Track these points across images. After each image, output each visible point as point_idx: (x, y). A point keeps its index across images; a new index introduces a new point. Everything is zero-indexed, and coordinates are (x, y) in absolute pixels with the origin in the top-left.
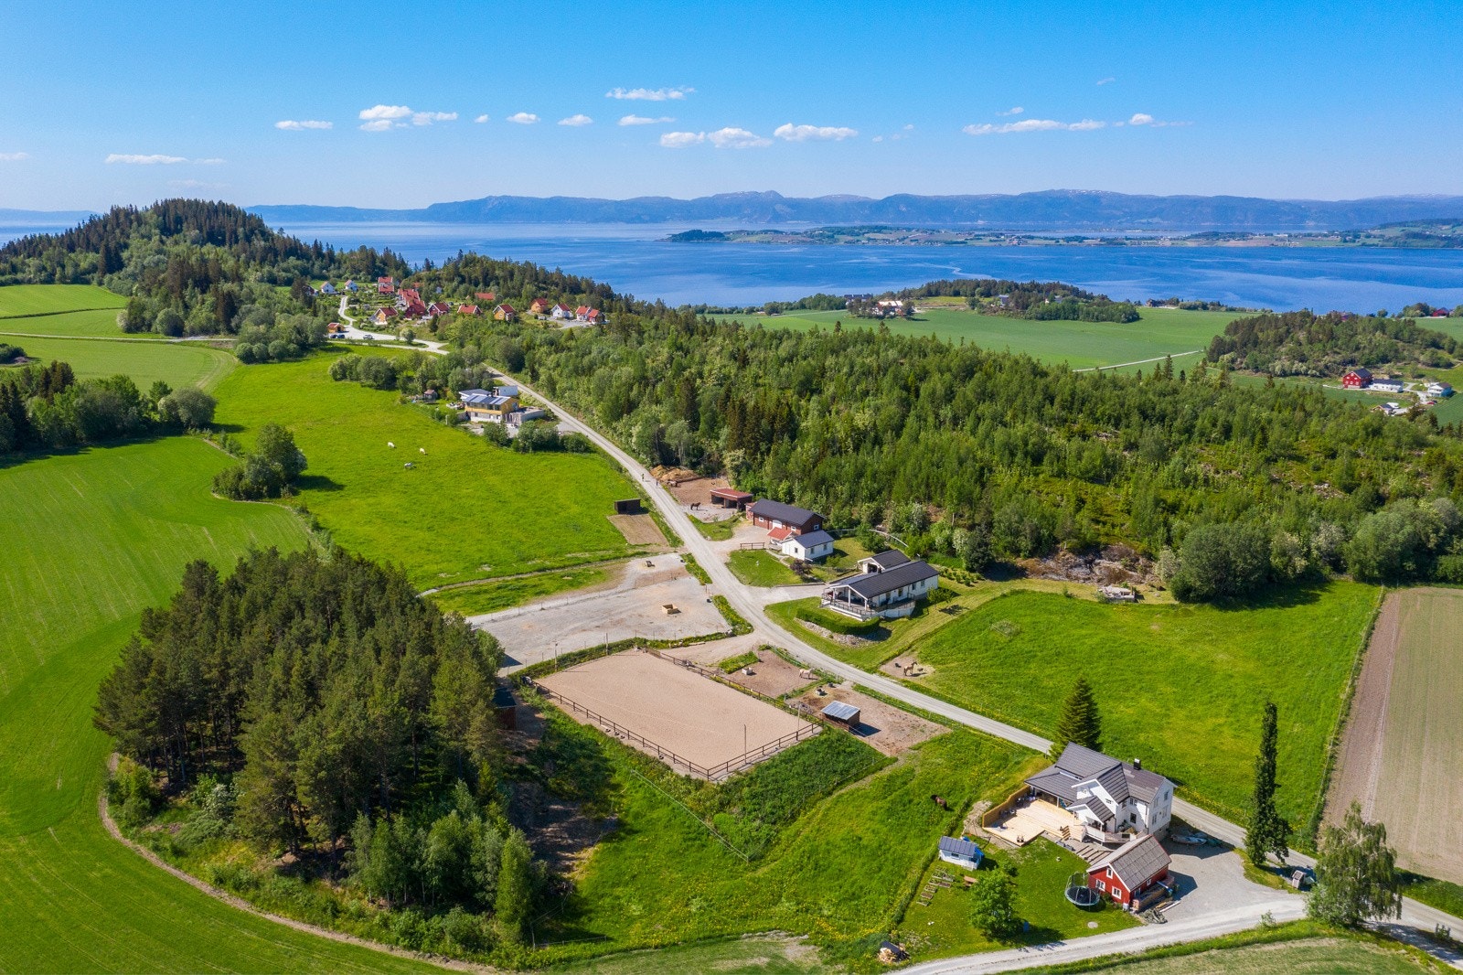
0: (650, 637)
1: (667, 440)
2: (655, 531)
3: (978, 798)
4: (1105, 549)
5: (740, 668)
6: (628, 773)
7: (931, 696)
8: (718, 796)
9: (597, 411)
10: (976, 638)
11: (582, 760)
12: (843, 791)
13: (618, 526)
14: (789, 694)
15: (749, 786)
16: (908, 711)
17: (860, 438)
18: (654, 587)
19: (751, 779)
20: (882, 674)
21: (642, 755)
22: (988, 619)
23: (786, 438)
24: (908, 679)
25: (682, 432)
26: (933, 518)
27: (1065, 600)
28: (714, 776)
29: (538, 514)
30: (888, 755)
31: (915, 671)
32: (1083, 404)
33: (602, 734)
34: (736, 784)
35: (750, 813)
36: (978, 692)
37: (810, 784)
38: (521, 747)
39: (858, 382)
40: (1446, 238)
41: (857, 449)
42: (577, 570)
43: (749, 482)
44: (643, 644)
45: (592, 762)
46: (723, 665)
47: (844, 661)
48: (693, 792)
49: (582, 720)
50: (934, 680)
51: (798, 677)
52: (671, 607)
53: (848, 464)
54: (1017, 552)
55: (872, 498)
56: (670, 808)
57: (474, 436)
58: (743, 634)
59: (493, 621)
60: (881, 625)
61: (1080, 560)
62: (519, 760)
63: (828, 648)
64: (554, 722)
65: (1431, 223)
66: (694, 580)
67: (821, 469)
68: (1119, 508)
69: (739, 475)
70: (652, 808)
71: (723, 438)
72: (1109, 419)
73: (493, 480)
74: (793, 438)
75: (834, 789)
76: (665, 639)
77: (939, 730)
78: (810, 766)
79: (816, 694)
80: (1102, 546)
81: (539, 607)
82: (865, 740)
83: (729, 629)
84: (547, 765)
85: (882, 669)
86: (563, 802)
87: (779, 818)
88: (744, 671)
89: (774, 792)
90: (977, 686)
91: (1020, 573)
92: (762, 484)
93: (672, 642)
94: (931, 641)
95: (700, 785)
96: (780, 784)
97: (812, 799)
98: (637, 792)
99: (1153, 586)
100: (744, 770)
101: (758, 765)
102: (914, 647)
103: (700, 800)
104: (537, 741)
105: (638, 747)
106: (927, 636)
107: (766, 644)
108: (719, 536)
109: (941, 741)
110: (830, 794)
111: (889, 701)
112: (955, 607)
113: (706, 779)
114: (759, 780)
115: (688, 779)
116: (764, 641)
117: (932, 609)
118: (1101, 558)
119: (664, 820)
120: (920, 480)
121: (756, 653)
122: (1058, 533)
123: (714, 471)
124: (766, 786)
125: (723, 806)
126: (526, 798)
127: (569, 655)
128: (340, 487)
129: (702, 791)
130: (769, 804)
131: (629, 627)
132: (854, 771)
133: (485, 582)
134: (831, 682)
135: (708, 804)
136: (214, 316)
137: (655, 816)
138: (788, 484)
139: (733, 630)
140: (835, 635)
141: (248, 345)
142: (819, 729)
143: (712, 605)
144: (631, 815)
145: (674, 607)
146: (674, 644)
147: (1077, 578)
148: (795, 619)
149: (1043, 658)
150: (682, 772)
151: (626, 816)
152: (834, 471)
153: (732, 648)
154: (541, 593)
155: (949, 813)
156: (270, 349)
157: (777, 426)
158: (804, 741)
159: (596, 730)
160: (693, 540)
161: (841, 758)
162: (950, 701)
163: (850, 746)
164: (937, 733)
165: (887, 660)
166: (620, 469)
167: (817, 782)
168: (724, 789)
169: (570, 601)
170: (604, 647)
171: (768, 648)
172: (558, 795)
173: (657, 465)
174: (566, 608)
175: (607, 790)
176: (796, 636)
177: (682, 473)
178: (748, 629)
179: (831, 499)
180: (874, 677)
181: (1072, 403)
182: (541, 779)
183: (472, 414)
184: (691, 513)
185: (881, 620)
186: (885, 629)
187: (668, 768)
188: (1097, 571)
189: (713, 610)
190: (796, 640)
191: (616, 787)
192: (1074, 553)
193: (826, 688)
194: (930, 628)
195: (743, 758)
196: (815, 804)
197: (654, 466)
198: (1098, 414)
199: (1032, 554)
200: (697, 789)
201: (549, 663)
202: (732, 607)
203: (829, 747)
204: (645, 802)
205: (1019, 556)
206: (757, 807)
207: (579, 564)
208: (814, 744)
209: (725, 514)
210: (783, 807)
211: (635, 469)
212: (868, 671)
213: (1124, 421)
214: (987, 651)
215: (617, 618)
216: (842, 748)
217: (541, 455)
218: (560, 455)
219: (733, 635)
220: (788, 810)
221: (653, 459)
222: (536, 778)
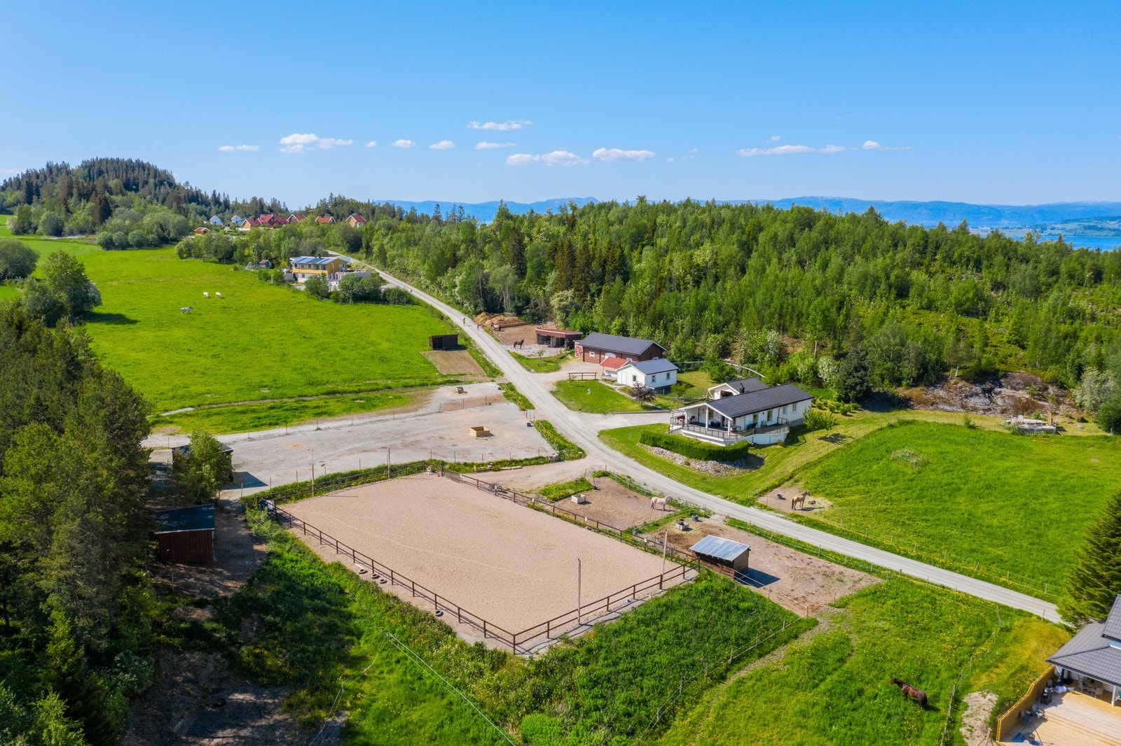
0: (450, 460)
1: (491, 284)
2: (473, 364)
3: (968, 688)
4: (1005, 376)
5: (569, 496)
6: (381, 639)
7: (835, 534)
8: (530, 682)
9: (423, 270)
10: (875, 467)
11: (310, 615)
12: (743, 674)
13: (430, 359)
14: (640, 529)
15: (585, 664)
16: (812, 554)
17: (700, 275)
18: (463, 411)
19: (589, 651)
20: (763, 507)
21: (408, 609)
22: (883, 448)
23: (618, 278)
24: (800, 513)
25: (507, 275)
26: (790, 349)
27: (968, 431)
28: (526, 646)
29: (344, 348)
30: (802, 614)
31: (806, 505)
32: (937, 248)
33: (352, 576)
34: (563, 659)
35: (587, 713)
36: (899, 530)
37: (689, 660)
38: (210, 593)
39: (692, 233)
40: (1114, 230)
41: (697, 283)
42: (372, 395)
43: (578, 321)
44: (439, 467)
45: (325, 620)
46: (545, 492)
47: (708, 491)
48: (487, 674)
49: (328, 556)
50: (834, 515)
51: (649, 508)
52: (481, 429)
53: (689, 299)
54: (897, 381)
55: (716, 331)
56: (445, 702)
57: (297, 291)
58: (572, 459)
59: (250, 439)
60: (750, 452)
61: (977, 389)
62: (198, 614)
63: (684, 477)
64: (279, 556)
65: (1101, 219)
66: (513, 406)
67: (659, 304)
68: (1005, 339)
69: (567, 316)
70: (413, 701)
71: (550, 282)
72: (968, 260)
73: (305, 323)
74: (625, 280)
75: (728, 670)
76: (469, 461)
77: (868, 582)
78: (685, 630)
79: (676, 528)
80: (1001, 374)
81: (315, 427)
82: (763, 591)
83: (555, 453)
84: (246, 623)
85: (762, 500)
86: (258, 688)
87: (640, 723)
88: (574, 499)
89: (629, 675)
90: (896, 523)
91: (904, 404)
92: (592, 323)
93: (478, 465)
94: (817, 470)
95: (499, 660)
96: (639, 661)
97: (694, 688)
98: (391, 671)
99: (1071, 418)
100: (576, 635)
101: (600, 628)
102: (796, 477)
103: (498, 689)
104: (240, 584)
105: (404, 595)
106: (809, 466)
107: (603, 469)
108: (545, 368)
109: (875, 595)
110: (722, 678)
111: (780, 540)
112: (837, 436)
113: (510, 650)
114: (603, 654)
115: (480, 650)
116: (600, 467)
117: (808, 436)
118: (1001, 386)
119: (430, 728)
120: (773, 310)
121: (589, 479)
122: (946, 359)
123: (539, 317)
124: (615, 664)
125: (538, 701)
126: (188, 681)
127: (335, 476)
128: (133, 322)
129: (504, 671)
130: (621, 696)
131: (425, 449)
132: (756, 640)
133: (258, 403)
134: (695, 514)
135: (512, 696)
136: (90, 218)
137: (415, 717)
138: (621, 320)
139: (560, 454)
140: (693, 463)
141: (109, 234)
142: (693, 574)
143: (533, 429)
144: (371, 716)
145: (486, 429)
146: (481, 468)
147: (975, 409)
148: (638, 444)
149: (970, 492)
150: (470, 637)
151: (364, 715)
152: (672, 304)
153: (558, 474)
154: (321, 413)
155: (933, 715)
156: (129, 238)
157: (609, 268)
158: (673, 590)
159: (345, 570)
160: (514, 372)
161: (733, 618)
162: (866, 542)
163: (743, 600)
164: (863, 583)
165: (766, 491)
166: (442, 317)
167: (698, 657)
168: (542, 669)
169: (356, 422)
170: (385, 468)
171: (606, 474)
172: (255, 676)
173: (480, 312)
174: (349, 428)
175: (340, 667)
176: (641, 462)
177: (506, 319)
178: (579, 454)
179: (671, 333)
180: (752, 510)
181: (925, 248)
182: (227, 649)
183: (300, 275)
184: (513, 350)
185: (750, 445)
186: (755, 456)
187: (449, 631)
188: (999, 402)
189: (535, 435)
190: (642, 467)
191: (356, 662)
192: (967, 380)
193: (689, 522)
194: (812, 457)
195: (575, 614)
196: (699, 696)
197: (478, 314)
198: (956, 255)
199: (917, 382)
200: (494, 669)
201: (304, 485)
202: (559, 432)
203: (714, 600)
204: (400, 690)
205: (900, 385)
206: (600, 702)
207: (378, 390)
208: (689, 595)
209: (551, 352)
210: (645, 703)
211: (457, 317)
212: (742, 503)
213: (985, 263)
214: (894, 482)
215: (411, 440)
216: (733, 602)
217: (360, 305)
218: (381, 307)
219: (559, 459)
220: (655, 707)
221: (476, 306)
222: (216, 645)
